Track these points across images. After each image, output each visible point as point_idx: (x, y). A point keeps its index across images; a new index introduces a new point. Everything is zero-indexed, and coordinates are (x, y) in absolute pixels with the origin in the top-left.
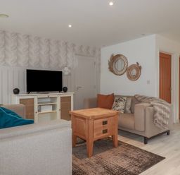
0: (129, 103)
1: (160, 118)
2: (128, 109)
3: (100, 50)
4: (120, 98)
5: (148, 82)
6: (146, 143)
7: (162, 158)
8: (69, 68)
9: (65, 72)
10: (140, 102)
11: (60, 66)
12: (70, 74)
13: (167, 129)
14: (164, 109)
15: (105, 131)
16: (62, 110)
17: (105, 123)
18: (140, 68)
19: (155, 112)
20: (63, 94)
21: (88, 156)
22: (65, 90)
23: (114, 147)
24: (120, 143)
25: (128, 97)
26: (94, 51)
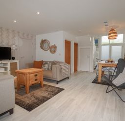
0: (50, 65)
1: (64, 71)
2: (50, 68)
3: (35, 36)
4: (46, 63)
5: (60, 54)
6: (57, 84)
7: (63, 89)
8: (16, 46)
9: (13, 48)
10: (56, 64)
11: (10, 44)
12: (16, 49)
13: (67, 76)
14: (66, 67)
15: (36, 80)
16: (11, 70)
17: (36, 75)
18: (56, 47)
19: (62, 69)
20: (12, 61)
21: (26, 93)
22: (14, 59)
23: (41, 87)
24: (45, 85)
25: (50, 62)
26: (32, 37)
